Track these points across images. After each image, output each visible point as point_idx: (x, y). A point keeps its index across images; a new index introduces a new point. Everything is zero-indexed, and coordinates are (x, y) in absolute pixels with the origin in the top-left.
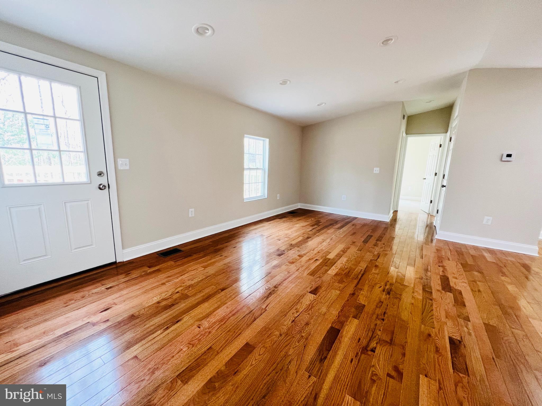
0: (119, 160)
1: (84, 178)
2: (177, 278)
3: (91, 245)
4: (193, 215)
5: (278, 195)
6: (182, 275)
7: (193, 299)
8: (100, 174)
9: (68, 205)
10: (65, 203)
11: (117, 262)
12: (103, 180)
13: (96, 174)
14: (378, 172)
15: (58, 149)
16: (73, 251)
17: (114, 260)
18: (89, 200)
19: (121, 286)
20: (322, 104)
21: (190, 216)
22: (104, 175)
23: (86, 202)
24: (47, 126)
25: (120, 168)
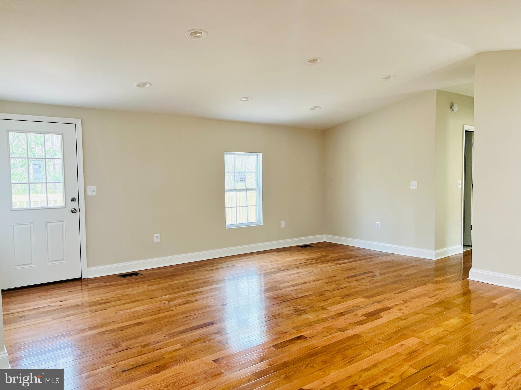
0: (88, 187)
1: (61, 203)
2: (121, 290)
3: (63, 260)
4: (159, 241)
5: (283, 222)
6: (126, 289)
7: (124, 301)
8: (73, 200)
9: (49, 224)
10: (47, 223)
11: (83, 278)
12: (75, 205)
13: (70, 200)
14: (416, 188)
15: (45, 182)
16: (49, 263)
17: (80, 277)
18: (63, 222)
19: (78, 291)
20: (317, 108)
21: (155, 241)
22: (76, 200)
23: (61, 223)
24: (40, 166)
25: (89, 194)
